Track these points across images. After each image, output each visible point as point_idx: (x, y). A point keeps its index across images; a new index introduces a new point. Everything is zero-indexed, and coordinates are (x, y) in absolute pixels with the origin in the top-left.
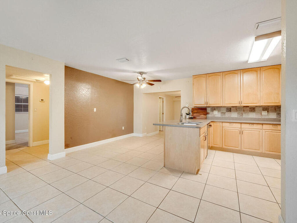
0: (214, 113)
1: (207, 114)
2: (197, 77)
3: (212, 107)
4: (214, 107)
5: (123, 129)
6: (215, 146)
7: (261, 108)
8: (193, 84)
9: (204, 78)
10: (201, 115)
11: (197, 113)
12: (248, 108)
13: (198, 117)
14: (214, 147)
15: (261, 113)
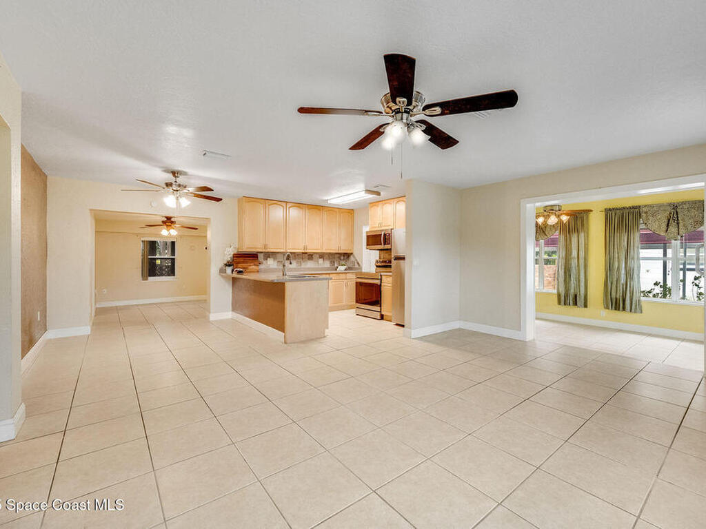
0: (269, 263)
1: (259, 264)
2: (251, 200)
5: (39, 318)
7: (318, 256)
8: (244, 211)
9: (262, 206)
12: (306, 255)
15: (318, 262)
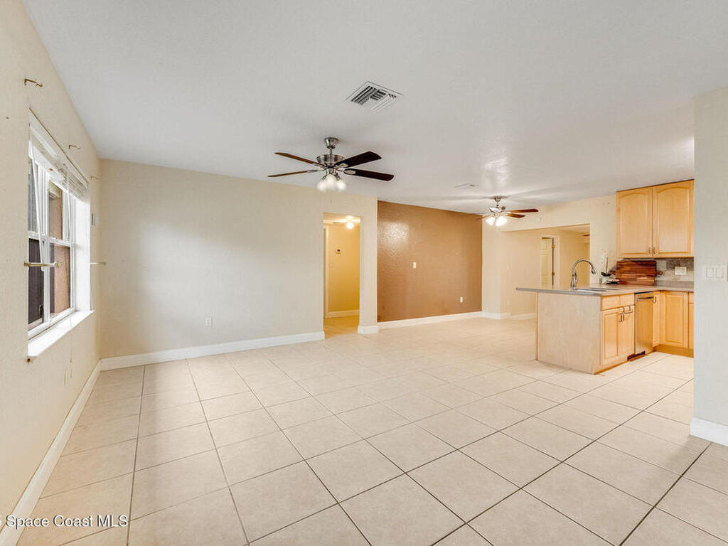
0: (676, 274)
1: (657, 273)
2: (627, 193)
3: (669, 258)
4: (675, 258)
5: (461, 301)
6: (671, 344)
8: (619, 210)
9: (647, 196)
10: (640, 276)
11: (629, 272)
13: (632, 282)
14: (669, 346)
